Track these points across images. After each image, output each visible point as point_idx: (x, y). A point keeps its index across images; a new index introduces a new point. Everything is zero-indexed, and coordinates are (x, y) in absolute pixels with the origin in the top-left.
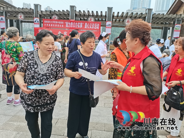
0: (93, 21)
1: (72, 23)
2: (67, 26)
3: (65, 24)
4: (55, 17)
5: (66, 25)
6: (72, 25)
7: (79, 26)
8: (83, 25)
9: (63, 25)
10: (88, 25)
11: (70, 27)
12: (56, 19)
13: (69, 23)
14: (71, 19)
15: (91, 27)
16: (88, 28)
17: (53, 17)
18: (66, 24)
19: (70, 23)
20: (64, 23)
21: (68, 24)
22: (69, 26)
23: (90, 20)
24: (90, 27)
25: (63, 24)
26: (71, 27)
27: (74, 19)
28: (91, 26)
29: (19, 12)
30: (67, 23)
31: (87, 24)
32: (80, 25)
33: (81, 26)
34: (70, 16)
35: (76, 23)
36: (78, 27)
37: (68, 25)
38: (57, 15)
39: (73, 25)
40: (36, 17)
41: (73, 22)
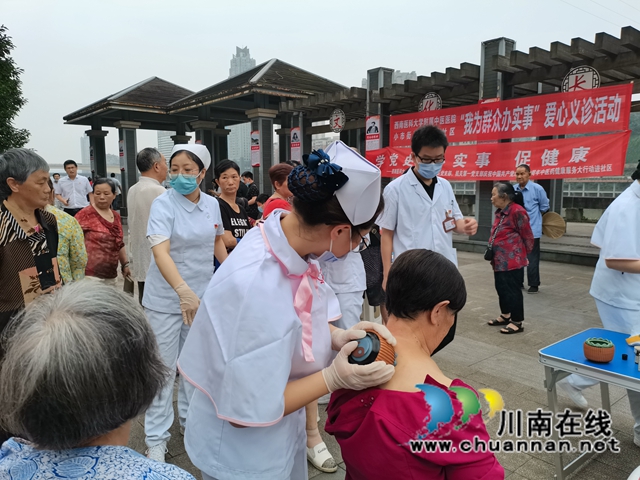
0: (588, 85)
1: (487, 115)
2: (468, 130)
3: (460, 125)
4: (432, 102)
5: (466, 127)
6: (490, 120)
7: (517, 122)
8: (535, 115)
9: (452, 130)
10: (560, 111)
11: (478, 132)
12: (433, 108)
13: (478, 117)
14: (484, 99)
15: (574, 119)
16: (561, 124)
17: (425, 101)
18: (466, 121)
19: (482, 114)
20: (458, 118)
21: (475, 121)
22: (478, 128)
23: (576, 85)
24: (570, 117)
25: (451, 125)
26: (484, 131)
27: (499, 95)
28: (574, 115)
29: (334, 108)
30: (468, 118)
31: (558, 107)
32: (521, 117)
33: (528, 122)
34: (482, 85)
35: (507, 113)
36: (511, 125)
37: (473, 126)
38: (437, 92)
39: (492, 123)
40: (372, 115)
41: (492, 108)
